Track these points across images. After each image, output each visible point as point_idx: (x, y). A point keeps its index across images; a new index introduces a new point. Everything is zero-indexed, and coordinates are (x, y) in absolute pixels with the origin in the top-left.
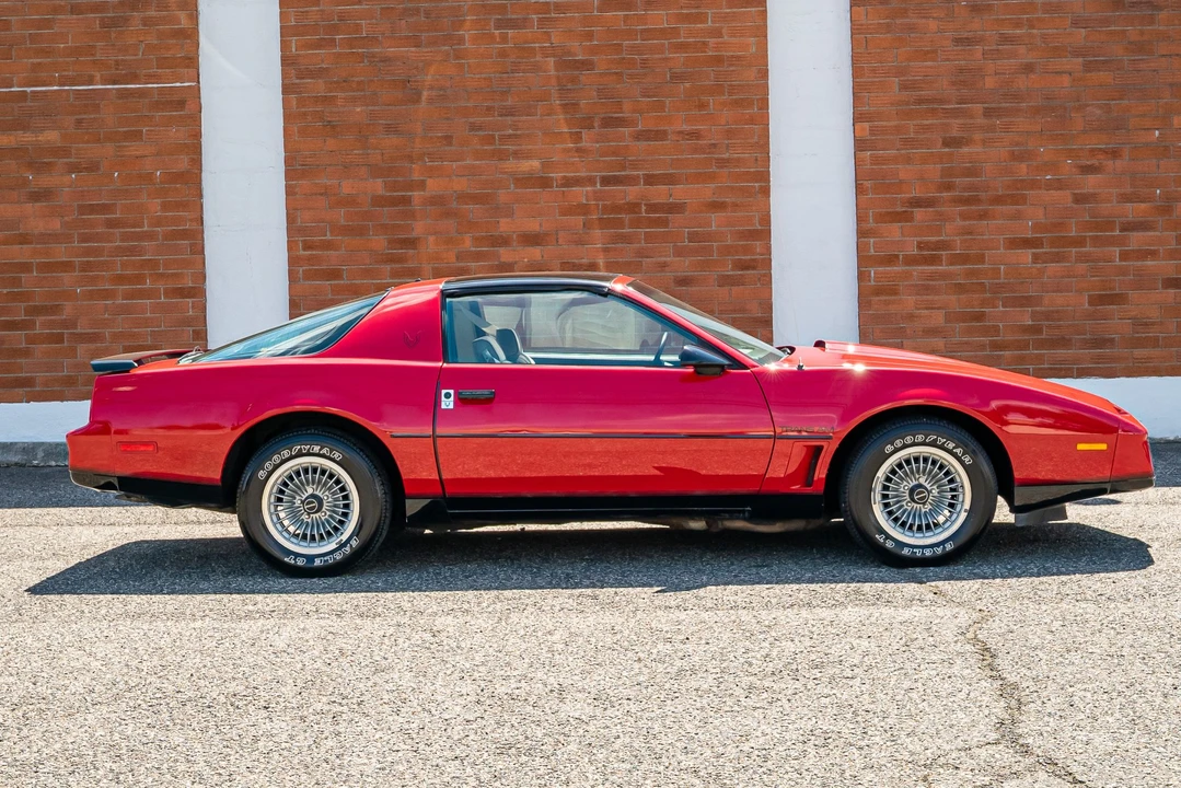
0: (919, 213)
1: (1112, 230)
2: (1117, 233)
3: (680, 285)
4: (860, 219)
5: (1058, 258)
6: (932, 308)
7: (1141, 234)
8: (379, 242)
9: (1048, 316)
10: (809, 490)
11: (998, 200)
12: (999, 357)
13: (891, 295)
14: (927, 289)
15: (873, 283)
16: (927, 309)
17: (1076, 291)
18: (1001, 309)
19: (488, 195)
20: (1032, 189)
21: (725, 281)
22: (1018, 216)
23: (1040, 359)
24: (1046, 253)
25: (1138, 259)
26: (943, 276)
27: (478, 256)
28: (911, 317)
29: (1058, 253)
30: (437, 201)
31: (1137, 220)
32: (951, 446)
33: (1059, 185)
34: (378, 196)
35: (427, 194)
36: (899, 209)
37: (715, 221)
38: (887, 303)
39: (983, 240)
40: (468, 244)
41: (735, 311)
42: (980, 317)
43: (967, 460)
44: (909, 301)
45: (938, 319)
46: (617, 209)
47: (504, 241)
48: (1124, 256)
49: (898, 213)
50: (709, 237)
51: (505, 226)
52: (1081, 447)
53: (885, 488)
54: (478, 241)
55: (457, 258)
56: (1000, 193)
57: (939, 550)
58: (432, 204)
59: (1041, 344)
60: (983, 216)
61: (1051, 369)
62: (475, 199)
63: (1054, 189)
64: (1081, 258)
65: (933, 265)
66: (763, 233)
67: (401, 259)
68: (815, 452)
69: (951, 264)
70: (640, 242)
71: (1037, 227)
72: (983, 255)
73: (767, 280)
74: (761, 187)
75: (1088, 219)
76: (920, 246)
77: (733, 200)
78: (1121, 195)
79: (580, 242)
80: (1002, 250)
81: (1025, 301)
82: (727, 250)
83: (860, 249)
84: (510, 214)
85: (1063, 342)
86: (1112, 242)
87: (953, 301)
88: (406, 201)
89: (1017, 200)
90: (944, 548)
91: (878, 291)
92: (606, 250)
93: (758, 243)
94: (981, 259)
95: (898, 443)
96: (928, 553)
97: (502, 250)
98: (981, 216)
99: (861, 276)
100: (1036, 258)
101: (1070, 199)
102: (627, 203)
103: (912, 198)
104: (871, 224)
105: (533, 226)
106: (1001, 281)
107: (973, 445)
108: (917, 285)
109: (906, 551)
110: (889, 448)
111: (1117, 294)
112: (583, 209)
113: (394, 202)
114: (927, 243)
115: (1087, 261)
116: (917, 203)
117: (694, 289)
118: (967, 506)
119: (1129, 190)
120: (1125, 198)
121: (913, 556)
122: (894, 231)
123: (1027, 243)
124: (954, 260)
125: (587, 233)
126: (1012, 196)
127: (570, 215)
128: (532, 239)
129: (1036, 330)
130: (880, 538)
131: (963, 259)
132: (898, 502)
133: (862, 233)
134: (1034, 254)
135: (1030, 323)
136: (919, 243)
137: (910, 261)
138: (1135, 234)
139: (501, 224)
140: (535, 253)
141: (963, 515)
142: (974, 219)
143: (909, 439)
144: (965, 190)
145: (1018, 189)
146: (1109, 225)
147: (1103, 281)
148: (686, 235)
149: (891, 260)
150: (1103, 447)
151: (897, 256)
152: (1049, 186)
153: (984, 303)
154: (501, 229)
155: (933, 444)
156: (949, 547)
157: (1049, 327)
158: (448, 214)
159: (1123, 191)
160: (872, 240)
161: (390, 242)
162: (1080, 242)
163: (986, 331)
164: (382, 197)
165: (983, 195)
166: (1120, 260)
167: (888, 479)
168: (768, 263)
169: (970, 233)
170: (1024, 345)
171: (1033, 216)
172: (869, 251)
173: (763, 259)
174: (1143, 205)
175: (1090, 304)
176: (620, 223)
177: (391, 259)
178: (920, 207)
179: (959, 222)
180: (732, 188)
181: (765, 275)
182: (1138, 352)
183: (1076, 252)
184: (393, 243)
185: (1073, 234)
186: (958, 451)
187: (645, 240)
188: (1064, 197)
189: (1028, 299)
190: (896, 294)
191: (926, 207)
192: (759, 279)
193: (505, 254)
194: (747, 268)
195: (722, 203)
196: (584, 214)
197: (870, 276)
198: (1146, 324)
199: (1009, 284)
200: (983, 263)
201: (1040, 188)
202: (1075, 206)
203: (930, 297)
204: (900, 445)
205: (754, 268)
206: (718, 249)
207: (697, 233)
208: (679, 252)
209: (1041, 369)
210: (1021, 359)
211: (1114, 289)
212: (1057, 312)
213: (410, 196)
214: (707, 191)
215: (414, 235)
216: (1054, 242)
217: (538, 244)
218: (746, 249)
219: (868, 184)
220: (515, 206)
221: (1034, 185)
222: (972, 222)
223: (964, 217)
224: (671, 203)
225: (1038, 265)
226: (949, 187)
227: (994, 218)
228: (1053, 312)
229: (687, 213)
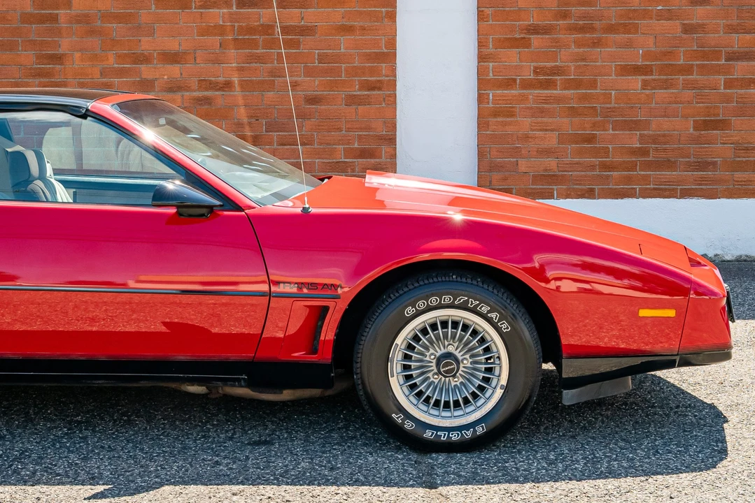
0: (536, 40)
1: (718, 59)
2: (723, 62)
3: (310, 104)
4: (481, 44)
5: (667, 85)
6: (546, 130)
7: (745, 63)
8: (28, 57)
9: (655, 139)
10: (313, 358)
11: (611, 29)
12: (608, 177)
13: (508, 116)
14: (542, 112)
15: (491, 105)
16: (541, 130)
17: (682, 117)
18: (611, 132)
19: (130, 15)
20: (644, 18)
21: (352, 100)
22: (629, 44)
23: (646, 179)
24: (654, 80)
25: (742, 87)
26: (558, 100)
27: (121, 73)
28: (526, 138)
29: (667, 80)
30: (84, 19)
31: (742, 50)
32: (485, 309)
33: (669, 15)
34: (26, 14)
35: (73, 12)
36: (517, 36)
37: (344, 43)
38: (504, 124)
39: (596, 66)
40: (111, 61)
41: (361, 129)
42: (590, 139)
43: (505, 326)
44: (525, 123)
45: (552, 140)
46: (251, 30)
47: (145, 59)
48: (729, 84)
49: (516, 39)
50: (338, 58)
51: (146, 45)
52: (644, 313)
53: (407, 357)
54: (120, 58)
55: (101, 74)
56: (613, 22)
57: (469, 434)
58: (78, 22)
59: (648, 166)
60: (597, 43)
61: (654, 189)
62: (119, 18)
63: (665, 20)
64: (688, 85)
65: (548, 89)
66: (389, 56)
67: (48, 74)
68: (319, 314)
69: (565, 89)
70: (272, 62)
71: (647, 55)
72: (596, 80)
73: (392, 101)
74: (387, 12)
75: (695, 48)
76: (536, 71)
77: (361, 24)
78: (728, 26)
79: (217, 61)
80: (614, 77)
81: (633, 125)
82: (354, 72)
83: (481, 72)
84: (151, 33)
85: (669, 165)
86: (718, 70)
87: (566, 124)
88: (54, 18)
89: (628, 28)
90: (475, 431)
91: (496, 113)
92: (240, 69)
93: (384, 65)
94: (593, 84)
95: (421, 305)
96: (455, 437)
97: (143, 67)
98: (594, 43)
99: (481, 99)
100: (645, 85)
101: (679, 30)
102: (262, 25)
103: (529, 25)
104: (491, 49)
105: (173, 45)
106: (612, 105)
107: (513, 307)
108: (531, 108)
109: (428, 434)
110: (410, 311)
111: (721, 120)
112: (220, 30)
113: (42, 19)
114: (542, 68)
115: (694, 88)
116: (535, 30)
117: (323, 107)
118: (504, 381)
119: (735, 22)
120: (732, 29)
121: (437, 439)
122: (512, 57)
123: (637, 70)
124: (569, 85)
125: (224, 53)
126: (625, 25)
127: (208, 35)
128: (172, 58)
129: (644, 152)
130: (397, 418)
131: (577, 84)
132: (423, 373)
133: (482, 58)
134: (643, 80)
135: (638, 146)
136: (536, 68)
137: (527, 85)
138: (739, 63)
139: (142, 43)
140: (174, 71)
141: (499, 393)
142: (589, 47)
143: (434, 301)
144: (580, 18)
145: (630, 19)
146: (716, 55)
147: (707, 107)
148: (316, 57)
149: (509, 83)
150: (671, 313)
151: (515, 80)
152: (660, 16)
153: (595, 126)
154: (143, 48)
155: (463, 307)
156: (480, 430)
157: (657, 149)
158: (92, 32)
159: (730, 22)
160: (491, 64)
161: (39, 57)
162: (687, 70)
163: (596, 152)
164: (31, 15)
165: (597, 24)
166: (725, 88)
167: (410, 347)
168: (393, 84)
169: (584, 60)
170: (632, 167)
171: (643, 45)
172: (488, 75)
173: (390, 80)
174: (748, 36)
175: (695, 128)
176: (253, 44)
177: (40, 74)
178: (538, 33)
179: (574, 49)
180: (361, 13)
181: (389, 96)
182: (738, 175)
183: (684, 80)
184: (40, 58)
185: (681, 62)
186: (493, 315)
187: (277, 61)
188: (675, 27)
189: (636, 122)
190: (512, 115)
191: (543, 34)
192: (384, 99)
193: (146, 71)
194: (373, 89)
195: (351, 27)
196: (221, 35)
197: (488, 99)
198: (747, 149)
199: (619, 108)
200: (596, 88)
201: (651, 18)
202: (684, 36)
203: (545, 120)
204: (422, 307)
205: (380, 89)
206: (346, 70)
207: (326, 55)
208: (309, 72)
209: (647, 189)
210: (629, 180)
211: (719, 115)
212: (664, 136)
213: (57, 15)
214: (337, 15)
215: (61, 51)
216: (663, 69)
217: (177, 62)
218: (373, 71)
219: (489, 11)
220: (156, 26)
221: (646, 14)
222: (586, 50)
223: (579, 44)
224: (303, 26)
225: (647, 92)
226: (565, 15)
227: (607, 46)
228: (659, 135)
229: (317, 36)
